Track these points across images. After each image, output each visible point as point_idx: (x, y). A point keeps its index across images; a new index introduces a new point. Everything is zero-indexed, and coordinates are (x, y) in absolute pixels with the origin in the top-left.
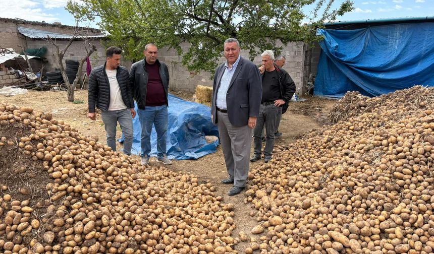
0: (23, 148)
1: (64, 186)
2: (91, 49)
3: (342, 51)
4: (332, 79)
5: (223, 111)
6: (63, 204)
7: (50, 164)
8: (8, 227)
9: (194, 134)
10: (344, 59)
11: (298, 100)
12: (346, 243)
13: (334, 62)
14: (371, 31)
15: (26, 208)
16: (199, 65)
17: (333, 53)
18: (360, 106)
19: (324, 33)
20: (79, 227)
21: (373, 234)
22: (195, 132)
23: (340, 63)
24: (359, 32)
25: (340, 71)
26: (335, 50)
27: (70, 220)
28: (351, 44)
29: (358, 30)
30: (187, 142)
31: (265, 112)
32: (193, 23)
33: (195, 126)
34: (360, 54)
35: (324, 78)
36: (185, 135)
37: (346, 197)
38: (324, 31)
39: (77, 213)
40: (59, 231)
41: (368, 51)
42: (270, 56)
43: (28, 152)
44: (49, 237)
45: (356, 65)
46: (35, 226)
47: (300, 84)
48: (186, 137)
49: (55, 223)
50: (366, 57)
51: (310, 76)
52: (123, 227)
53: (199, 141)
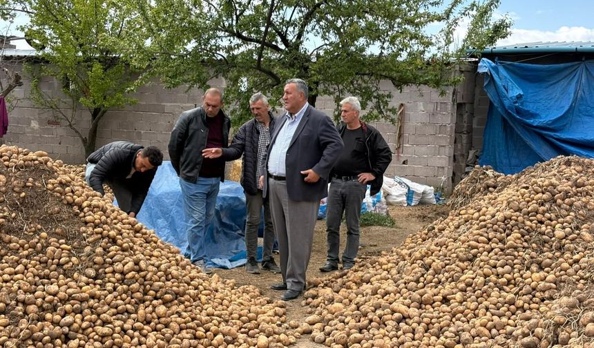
0: (52, 190)
1: (99, 230)
2: (11, 82)
3: (531, 105)
4: (514, 162)
5: (278, 178)
6: (100, 246)
7: (81, 209)
8: (50, 261)
9: (229, 232)
10: (535, 122)
11: (441, 202)
12: (405, 313)
13: (514, 127)
14: (586, 68)
15: (64, 246)
16: (241, 119)
17: (512, 109)
18: (488, 187)
19: (494, 68)
20: (119, 266)
21: (434, 302)
22: (230, 228)
23: (528, 130)
24: (566, 68)
25: (527, 147)
26: (516, 102)
27: (108, 260)
28: (550, 92)
29: (562, 65)
30: (218, 244)
31: (344, 191)
32: (233, 45)
33: (232, 218)
34: (568, 112)
35: (498, 161)
36: (215, 231)
37: (419, 274)
38: (493, 64)
39: (115, 255)
40: (100, 269)
41: (582, 108)
42: (352, 105)
43: (58, 195)
44: (91, 272)
45: (558, 135)
46: (76, 263)
47: (446, 169)
48: (215, 234)
49: (95, 260)
50: (578, 119)
51: (471, 156)
52: (160, 278)
53: (238, 245)
